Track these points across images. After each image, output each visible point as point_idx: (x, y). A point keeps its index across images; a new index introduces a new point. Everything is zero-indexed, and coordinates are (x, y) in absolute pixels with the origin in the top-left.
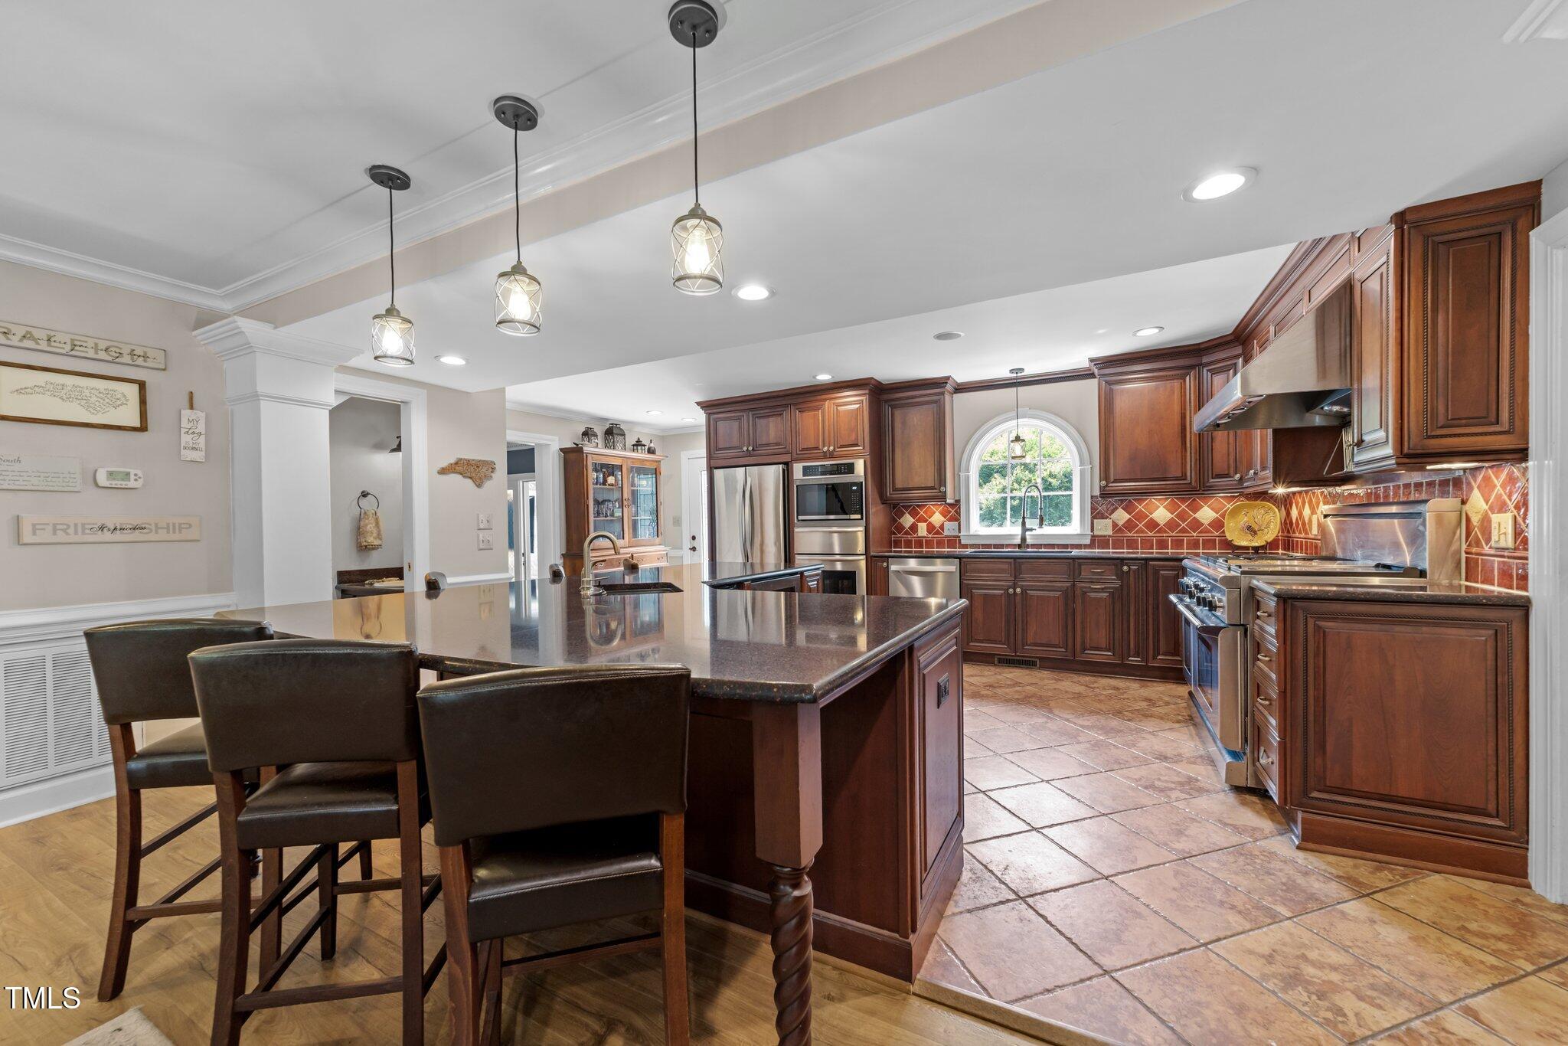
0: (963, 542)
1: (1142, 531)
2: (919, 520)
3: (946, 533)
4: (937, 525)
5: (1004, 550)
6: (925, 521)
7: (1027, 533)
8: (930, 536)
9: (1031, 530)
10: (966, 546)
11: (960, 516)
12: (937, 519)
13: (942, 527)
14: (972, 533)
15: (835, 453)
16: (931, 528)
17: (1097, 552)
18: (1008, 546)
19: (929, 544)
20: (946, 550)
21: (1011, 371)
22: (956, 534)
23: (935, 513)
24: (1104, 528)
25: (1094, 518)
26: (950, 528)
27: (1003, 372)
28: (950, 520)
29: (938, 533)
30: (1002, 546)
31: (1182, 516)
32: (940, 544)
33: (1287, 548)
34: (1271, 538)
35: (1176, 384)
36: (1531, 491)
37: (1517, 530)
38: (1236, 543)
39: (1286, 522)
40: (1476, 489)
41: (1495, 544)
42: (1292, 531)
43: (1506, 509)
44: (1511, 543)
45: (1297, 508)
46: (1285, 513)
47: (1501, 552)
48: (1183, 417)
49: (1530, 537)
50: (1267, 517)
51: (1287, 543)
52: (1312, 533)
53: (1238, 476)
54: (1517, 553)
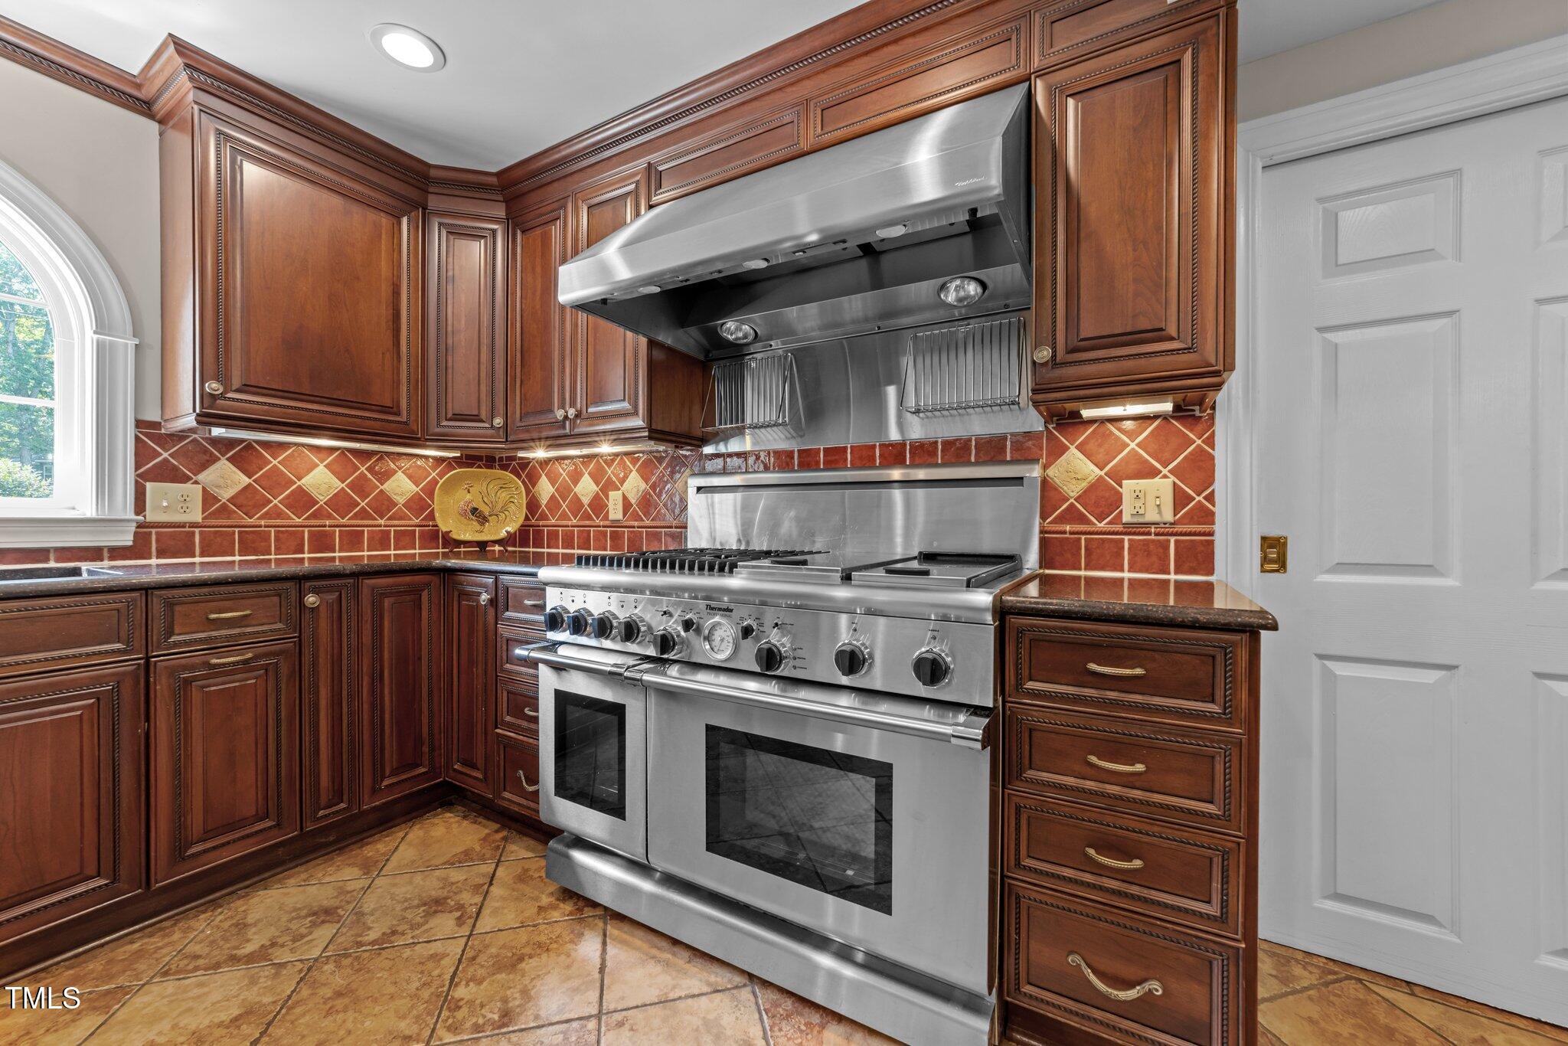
1: (277, 514)
24: (176, 505)
25: (142, 477)
31: (360, 487)
33: (538, 544)
34: (511, 528)
35: (385, 220)
36: (1219, 454)
37: (1180, 499)
38: (455, 536)
39: (533, 505)
40: (1073, 449)
41: (1126, 518)
42: (544, 517)
43: (1153, 473)
44: (1168, 516)
45: (553, 483)
46: (528, 492)
47: (1138, 528)
48: (396, 293)
49: (1219, 509)
50: (504, 495)
51: (538, 534)
52: (606, 517)
53: (498, 421)
54: (1179, 528)
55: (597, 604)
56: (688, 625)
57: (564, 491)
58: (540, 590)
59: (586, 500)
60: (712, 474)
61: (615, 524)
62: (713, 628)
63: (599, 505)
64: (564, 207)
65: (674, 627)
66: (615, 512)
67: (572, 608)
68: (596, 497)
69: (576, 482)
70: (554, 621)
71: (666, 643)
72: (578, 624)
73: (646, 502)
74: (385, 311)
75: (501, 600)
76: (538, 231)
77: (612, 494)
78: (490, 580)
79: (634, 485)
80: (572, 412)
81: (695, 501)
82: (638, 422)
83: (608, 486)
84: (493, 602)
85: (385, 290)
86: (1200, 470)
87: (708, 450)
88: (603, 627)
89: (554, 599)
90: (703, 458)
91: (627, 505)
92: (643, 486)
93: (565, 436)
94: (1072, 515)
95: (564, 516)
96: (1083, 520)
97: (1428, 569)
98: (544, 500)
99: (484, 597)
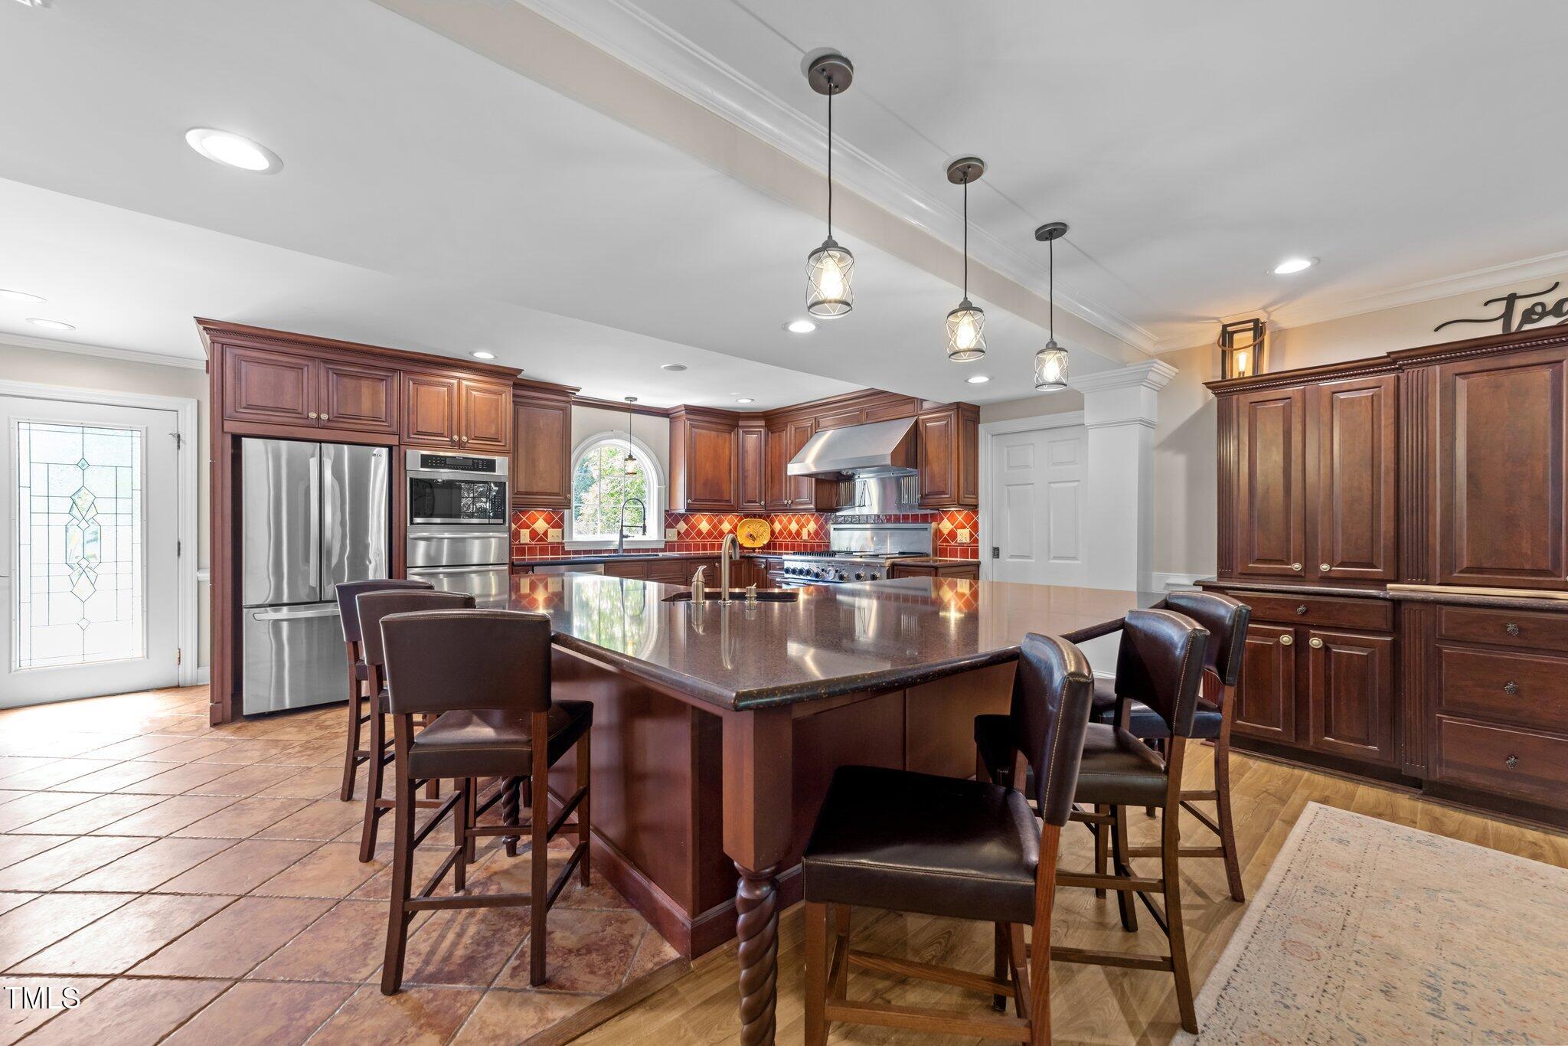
0: (567, 549)
1: (693, 538)
2: (521, 527)
3: (550, 539)
4: (541, 532)
5: (603, 555)
6: (528, 527)
7: (624, 539)
8: (533, 543)
9: (627, 537)
10: (569, 552)
11: (563, 523)
12: (541, 525)
13: (546, 533)
14: (574, 540)
15: (468, 445)
16: (534, 534)
17: (668, 554)
18: (605, 551)
19: (532, 550)
20: (550, 557)
21: (626, 398)
22: (560, 540)
23: (538, 519)
24: (672, 535)
25: (666, 527)
26: (554, 535)
27: (619, 397)
28: (553, 527)
29: (541, 539)
30: (600, 551)
31: (715, 527)
32: (543, 551)
33: (775, 548)
34: (765, 542)
35: (727, 435)
36: (980, 521)
37: (971, 536)
38: (744, 545)
39: (773, 533)
40: (945, 519)
41: (958, 541)
42: (777, 538)
43: (965, 527)
44: (968, 541)
45: (781, 524)
46: (771, 527)
47: (962, 544)
48: (730, 460)
49: (980, 538)
50: (762, 529)
51: (775, 545)
52: (801, 538)
53: (763, 503)
54: (972, 545)
55: (799, 566)
56: (823, 570)
57: (785, 528)
58: (782, 563)
59: (794, 532)
60: (841, 523)
61: (805, 541)
62: (829, 571)
63: (798, 533)
64: (787, 426)
65: (820, 571)
66: (805, 536)
67: (792, 567)
68: (798, 530)
69: (790, 524)
70: (787, 571)
71: (817, 575)
72: (794, 572)
73: (817, 533)
74: (727, 467)
75: (768, 567)
76: (777, 434)
77: (804, 529)
78: (764, 560)
79: (812, 526)
80: (790, 502)
81: (833, 533)
82: (812, 506)
83: (802, 527)
84: (766, 568)
85: (727, 458)
86: (975, 527)
87: (838, 514)
88: (801, 572)
89: (787, 565)
90: (836, 517)
91: (809, 534)
92: (815, 526)
93: (787, 510)
94: (945, 540)
95: (785, 538)
96: (948, 542)
97: (1028, 557)
98: (777, 531)
99: (763, 566)
